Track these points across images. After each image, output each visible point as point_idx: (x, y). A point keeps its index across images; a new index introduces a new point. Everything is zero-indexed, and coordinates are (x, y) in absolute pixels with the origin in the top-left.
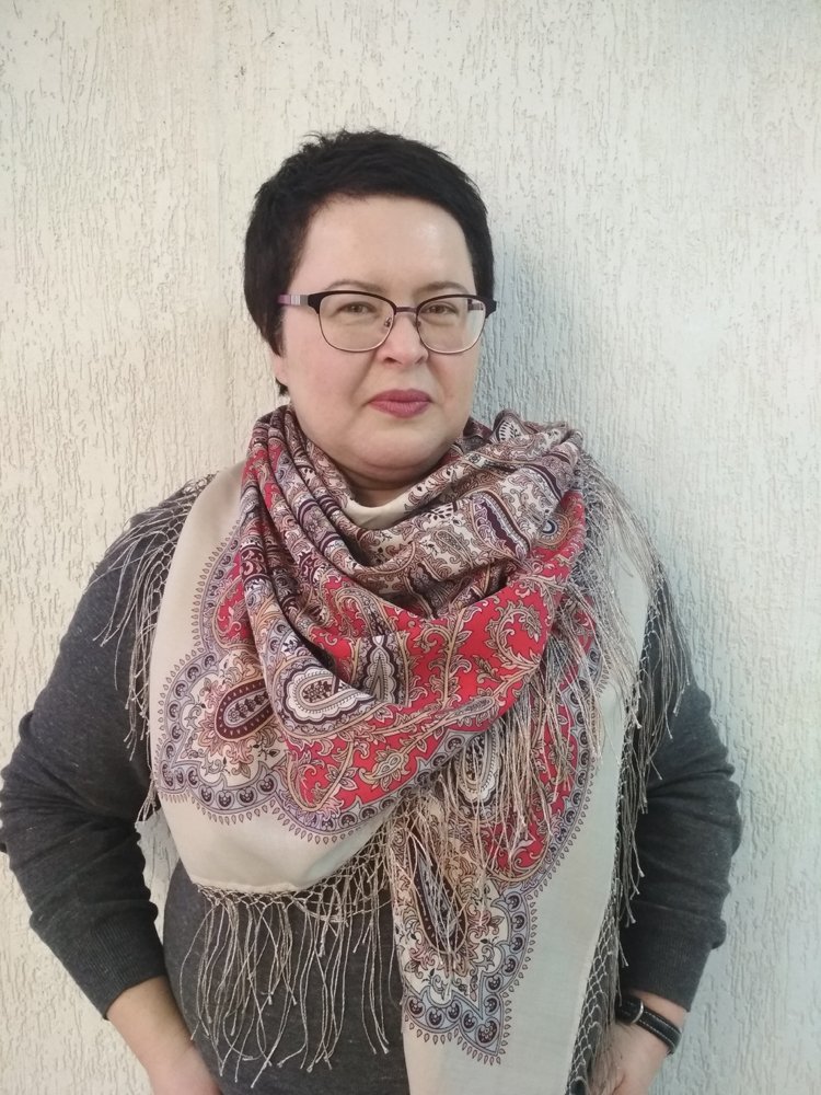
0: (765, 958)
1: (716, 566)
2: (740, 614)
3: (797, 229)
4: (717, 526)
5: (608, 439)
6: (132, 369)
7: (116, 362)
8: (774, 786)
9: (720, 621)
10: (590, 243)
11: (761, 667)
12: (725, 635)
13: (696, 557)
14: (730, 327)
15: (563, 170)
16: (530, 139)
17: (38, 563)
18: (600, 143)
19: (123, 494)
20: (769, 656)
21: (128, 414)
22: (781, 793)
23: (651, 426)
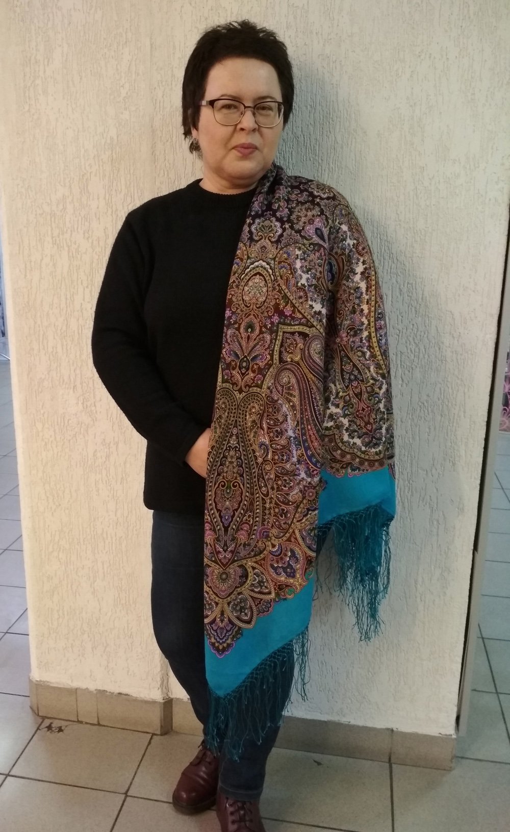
0: (407, 439)
1: (385, 235)
2: (398, 260)
3: (430, 57)
4: (386, 214)
5: (332, 169)
6: (112, 138)
7: (105, 136)
8: (413, 350)
9: (387, 263)
10: (325, 68)
11: (407, 287)
12: (389, 270)
13: (375, 230)
14: (394, 110)
15: (311, 32)
16: (295, 18)
17: (71, 231)
18: (330, 18)
19: (107, 198)
20: (412, 282)
21: (110, 160)
22: (416, 354)
23: (354, 162)
